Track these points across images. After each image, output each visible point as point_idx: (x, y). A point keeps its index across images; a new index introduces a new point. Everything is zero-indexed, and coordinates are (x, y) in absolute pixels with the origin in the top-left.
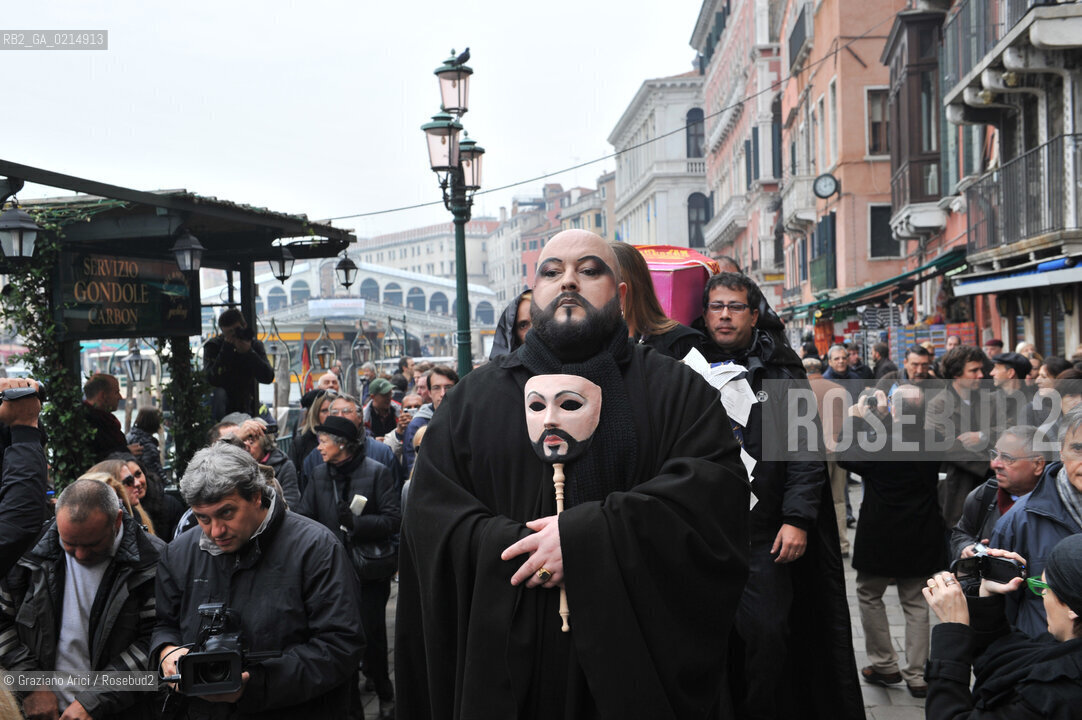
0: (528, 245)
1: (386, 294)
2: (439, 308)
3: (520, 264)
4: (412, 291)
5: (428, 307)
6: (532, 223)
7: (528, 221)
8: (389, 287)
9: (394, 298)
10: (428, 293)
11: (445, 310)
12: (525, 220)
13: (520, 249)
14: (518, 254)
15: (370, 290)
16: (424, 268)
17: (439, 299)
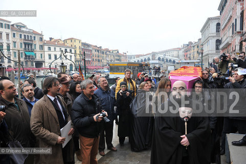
1: (162, 60)
3: (184, 55)
4: (166, 59)
12: (185, 48)
13: (184, 52)
16: (169, 56)
17: (170, 60)
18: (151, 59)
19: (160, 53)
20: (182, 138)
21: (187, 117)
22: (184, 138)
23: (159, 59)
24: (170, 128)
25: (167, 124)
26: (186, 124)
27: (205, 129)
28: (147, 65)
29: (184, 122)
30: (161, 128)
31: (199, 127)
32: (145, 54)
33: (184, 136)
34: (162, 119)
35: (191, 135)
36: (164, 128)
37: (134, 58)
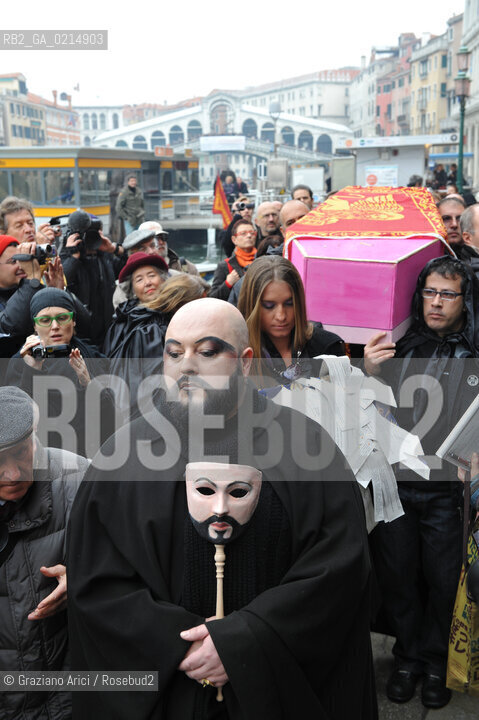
0: (382, 88)
1: (263, 132)
2: (306, 145)
3: (375, 106)
4: (283, 130)
5: (296, 142)
6: (386, 69)
7: (384, 68)
8: (266, 126)
9: (268, 135)
10: (297, 131)
11: (310, 146)
12: (381, 66)
13: (375, 92)
14: (374, 96)
15: (249, 128)
16: (297, 111)
17: (306, 137)
18: (206, 129)
19: (254, 95)
22: (201, 640)
28: (181, 164)
37: (116, 125)
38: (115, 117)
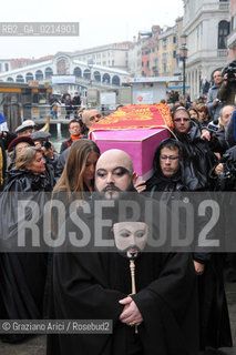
0: (144, 53)
1: (84, 74)
2: (107, 80)
3: (141, 62)
4: (95, 73)
5: (102, 80)
6: (147, 42)
8: (86, 71)
9: (87, 76)
10: (102, 73)
11: (109, 82)
12: (143, 42)
13: (141, 55)
14: (140, 57)
17: (106, 77)
18: (55, 72)
19: (79, 55)
20: (123, 306)
21: (135, 247)
22: (129, 304)
23: (77, 72)
24: (93, 281)
25: (83, 269)
26: (132, 265)
27: (180, 276)
28: (43, 90)
29: (128, 260)
30: (66, 284)
31: (165, 270)
32: (37, 58)
33: (129, 299)
34: (71, 258)
35: (146, 294)
36: (76, 283)
37: (7, 70)
38: (7, 65)
